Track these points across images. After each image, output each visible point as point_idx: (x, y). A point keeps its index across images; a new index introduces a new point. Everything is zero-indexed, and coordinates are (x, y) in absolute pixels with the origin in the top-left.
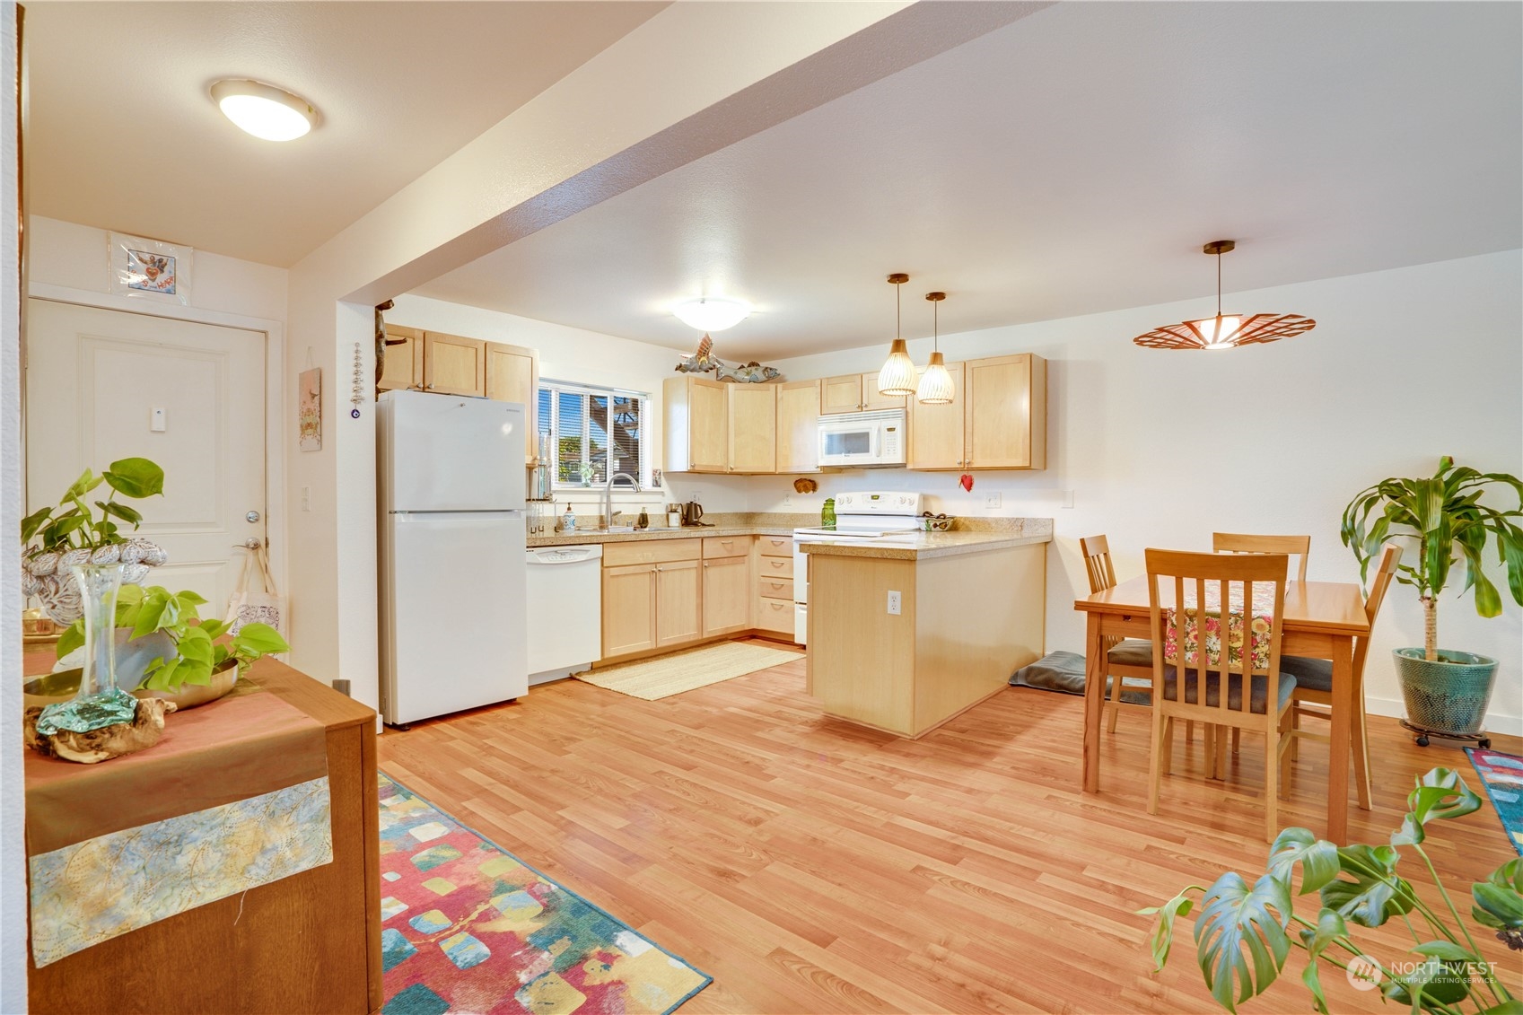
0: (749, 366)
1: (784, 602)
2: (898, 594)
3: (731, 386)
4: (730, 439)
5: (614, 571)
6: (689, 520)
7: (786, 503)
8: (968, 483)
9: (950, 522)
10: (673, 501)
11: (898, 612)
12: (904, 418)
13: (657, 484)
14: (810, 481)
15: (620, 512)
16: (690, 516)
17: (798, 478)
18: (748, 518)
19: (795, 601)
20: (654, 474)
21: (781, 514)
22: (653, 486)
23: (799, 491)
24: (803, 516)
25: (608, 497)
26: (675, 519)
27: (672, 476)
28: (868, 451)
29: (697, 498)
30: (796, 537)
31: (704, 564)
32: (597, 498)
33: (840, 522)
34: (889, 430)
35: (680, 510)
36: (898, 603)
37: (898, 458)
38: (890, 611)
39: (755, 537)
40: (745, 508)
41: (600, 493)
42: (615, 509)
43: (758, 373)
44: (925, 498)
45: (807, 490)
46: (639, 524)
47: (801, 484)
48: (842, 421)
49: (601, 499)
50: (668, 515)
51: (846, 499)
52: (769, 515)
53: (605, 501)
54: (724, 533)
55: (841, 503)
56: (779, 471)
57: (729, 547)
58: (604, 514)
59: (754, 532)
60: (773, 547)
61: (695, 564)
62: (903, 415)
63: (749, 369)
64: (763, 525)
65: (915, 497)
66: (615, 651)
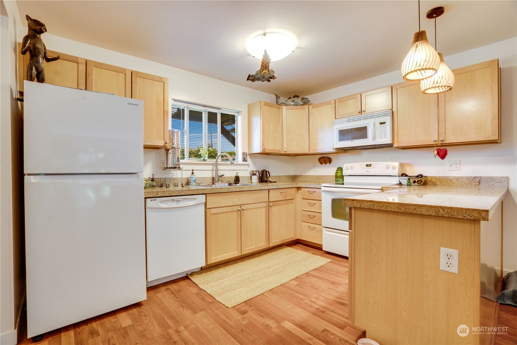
0: (294, 97)
1: (315, 226)
2: (455, 253)
3: (284, 108)
4: (284, 136)
5: (213, 211)
6: (263, 179)
7: (314, 170)
8: (442, 154)
9: (423, 180)
10: (254, 169)
11: (455, 269)
12: (391, 115)
13: (245, 160)
14: (327, 158)
15: (224, 175)
16: (263, 177)
17: (320, 156)
18: (294, 178)
19: (323, 226)
20: (243, 155)
21: (311, 176)
22: (243, 161)
23: (321, 164)
24: (323, 177)
25: (216, 167)
26: (255, 179)
27: (252, 155)
28: (366, 137)
29: (267, 168)
30: (323, 189)
31: (270, 204)
32: (210, 167)
33: (346, 179)
34: (381, 123)
35: (257, 174)
36: (455, 261)
37: (387, 140)
38: (443, 266)
39: (299, 188)
40: (292, 173)
41: (212, 164)
42: (220, 173)
43: (299, 101)
44: (402, 165)
45: (326, 163)
46: (235, 181)
47: (322, 160)
48: (349, 121)
49: (213, 168)
50: (251, 177)
51: (350, 167)
52: (305, 176)
53: (215, 169)
54: (281, 187)
55: (347, 169)
56: (311, 152)
57: (284, 194)
58: (214, 176)
59: (298, 186)
60: (309, 194)
61: (264, 204)
62: (391, 114)
63: (294, 99)
64: (302, 181)
65: (397, 164)
66: (214, 260)
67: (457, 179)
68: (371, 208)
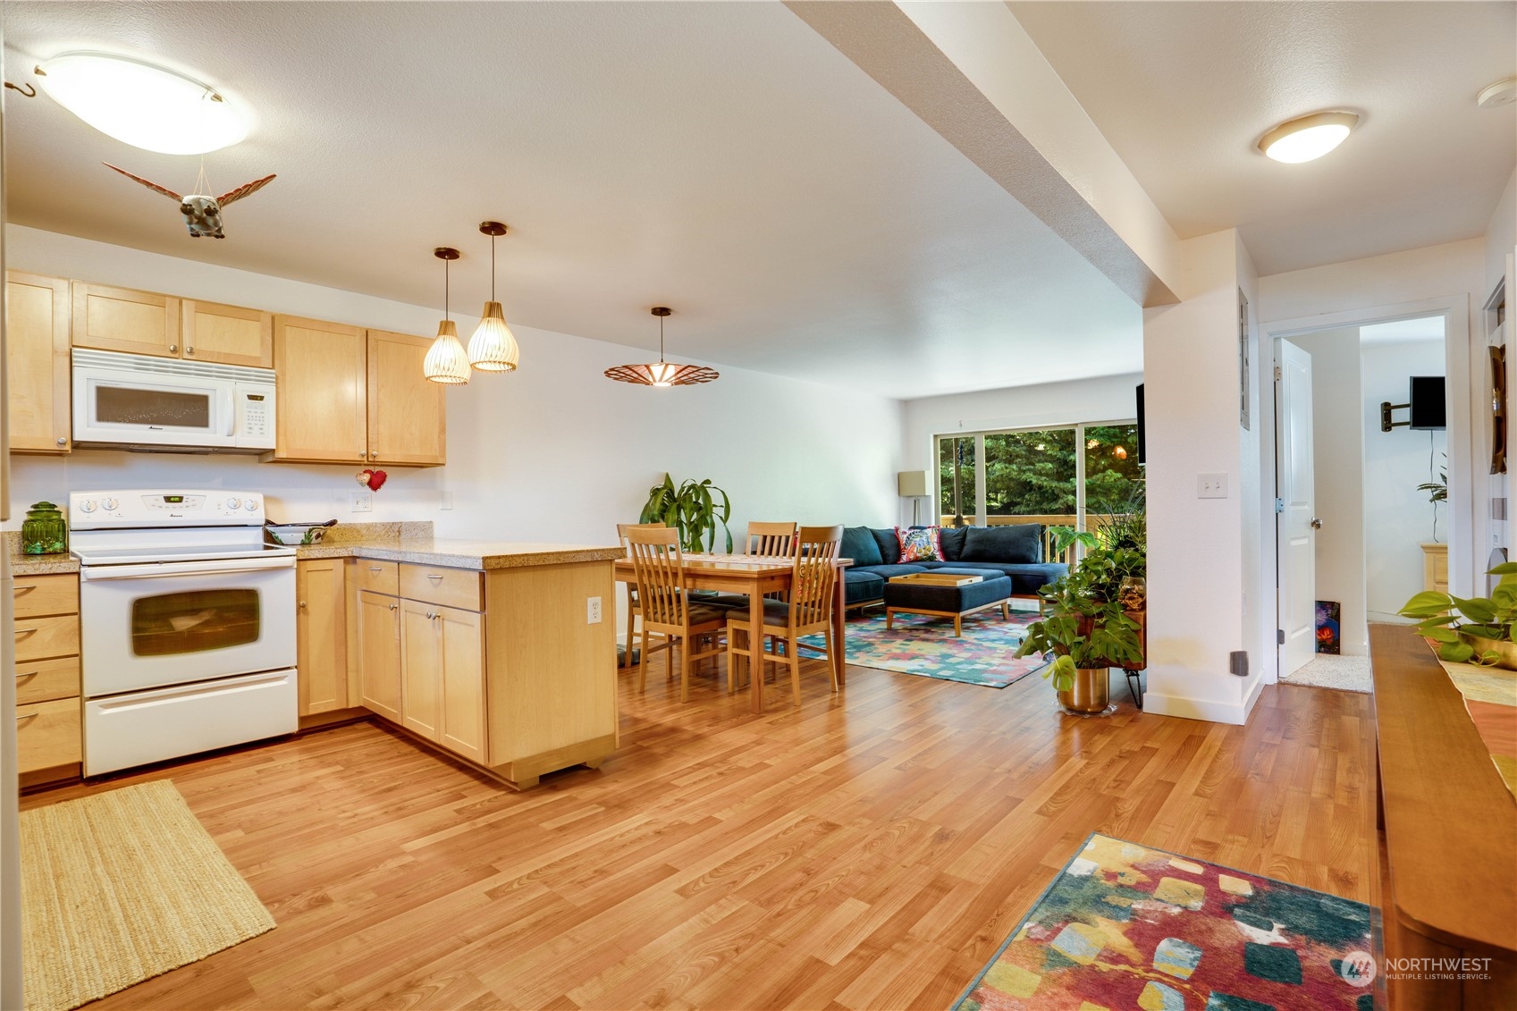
1: (37, 710)
2: (598, 599)
8: (378, 481)
11: (598, 620)
12: (275, 384)
28: (205, 425)
34: (251, 397)
36: (599, 609)
38: (590, 620)
51: (100, 502)
62: (275, 380)
67: (369, 527)
68: (526, 564)
